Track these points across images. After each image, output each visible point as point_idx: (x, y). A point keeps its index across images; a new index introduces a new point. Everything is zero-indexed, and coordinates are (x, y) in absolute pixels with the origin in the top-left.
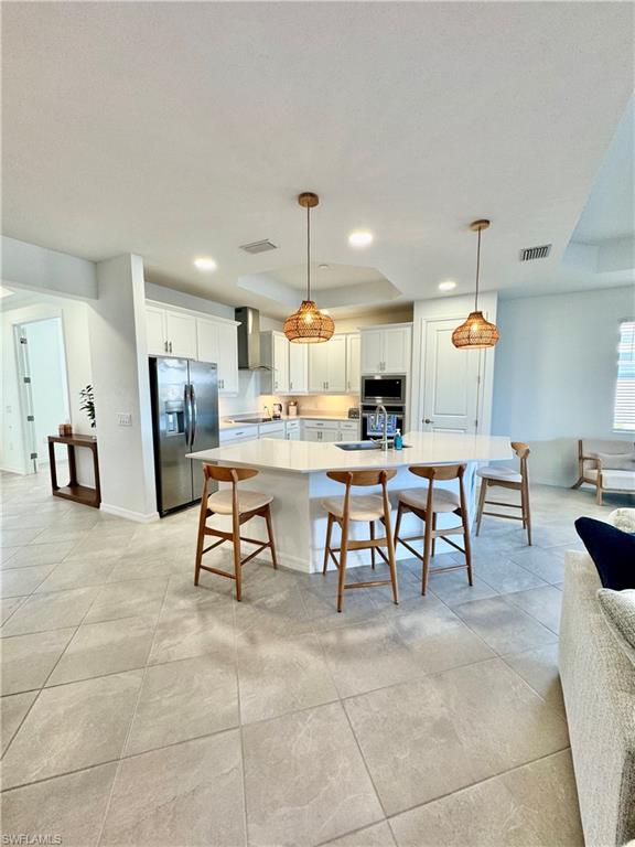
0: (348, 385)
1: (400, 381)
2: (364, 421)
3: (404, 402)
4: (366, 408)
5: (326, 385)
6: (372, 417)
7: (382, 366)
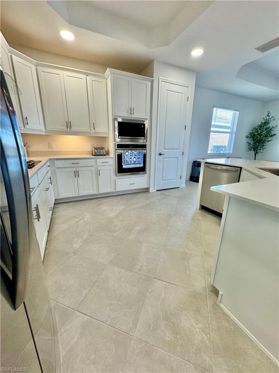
1: (144, 125)
3: (147, 142)
5: (69, 125)
6: (127, 153)
7: (131, 110)
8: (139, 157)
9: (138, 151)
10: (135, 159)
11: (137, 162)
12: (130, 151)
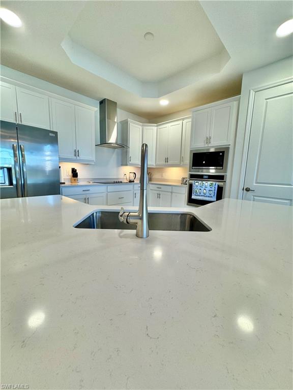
0: (182, 159)
1: (223, 152)
2: (191, 186)
3: (225, 172)
4: (192, 176)
5: (167, 160)
6: (197, 184)
7: (208, 140)
8: (211, 189)
9: (209, 183)
10: (205, 191)
11: (208, 194)
12: (200, 182)
